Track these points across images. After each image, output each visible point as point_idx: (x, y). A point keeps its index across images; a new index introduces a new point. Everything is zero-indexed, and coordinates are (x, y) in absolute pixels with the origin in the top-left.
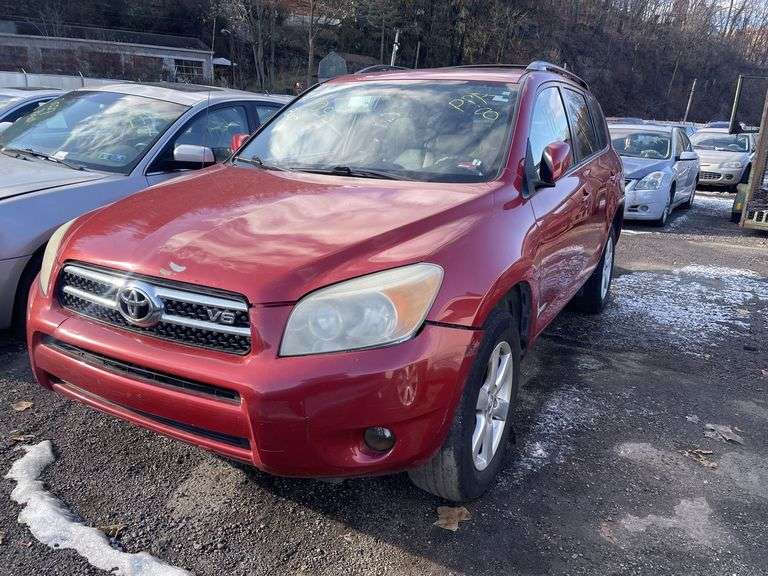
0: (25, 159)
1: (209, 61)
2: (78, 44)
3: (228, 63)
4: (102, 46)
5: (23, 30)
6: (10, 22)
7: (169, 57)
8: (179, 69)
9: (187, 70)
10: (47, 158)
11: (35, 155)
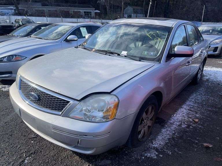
0: (110, 55)
1: (93, 11)
2: (58, 8)
3: (99, 12)
4: (65, 9)
5: (44, 5)
6: (40, 3)
7: (82, 11)
8: (85, 14)
9: (87, 14)
10: (119, 55)
11: (112, 53)
